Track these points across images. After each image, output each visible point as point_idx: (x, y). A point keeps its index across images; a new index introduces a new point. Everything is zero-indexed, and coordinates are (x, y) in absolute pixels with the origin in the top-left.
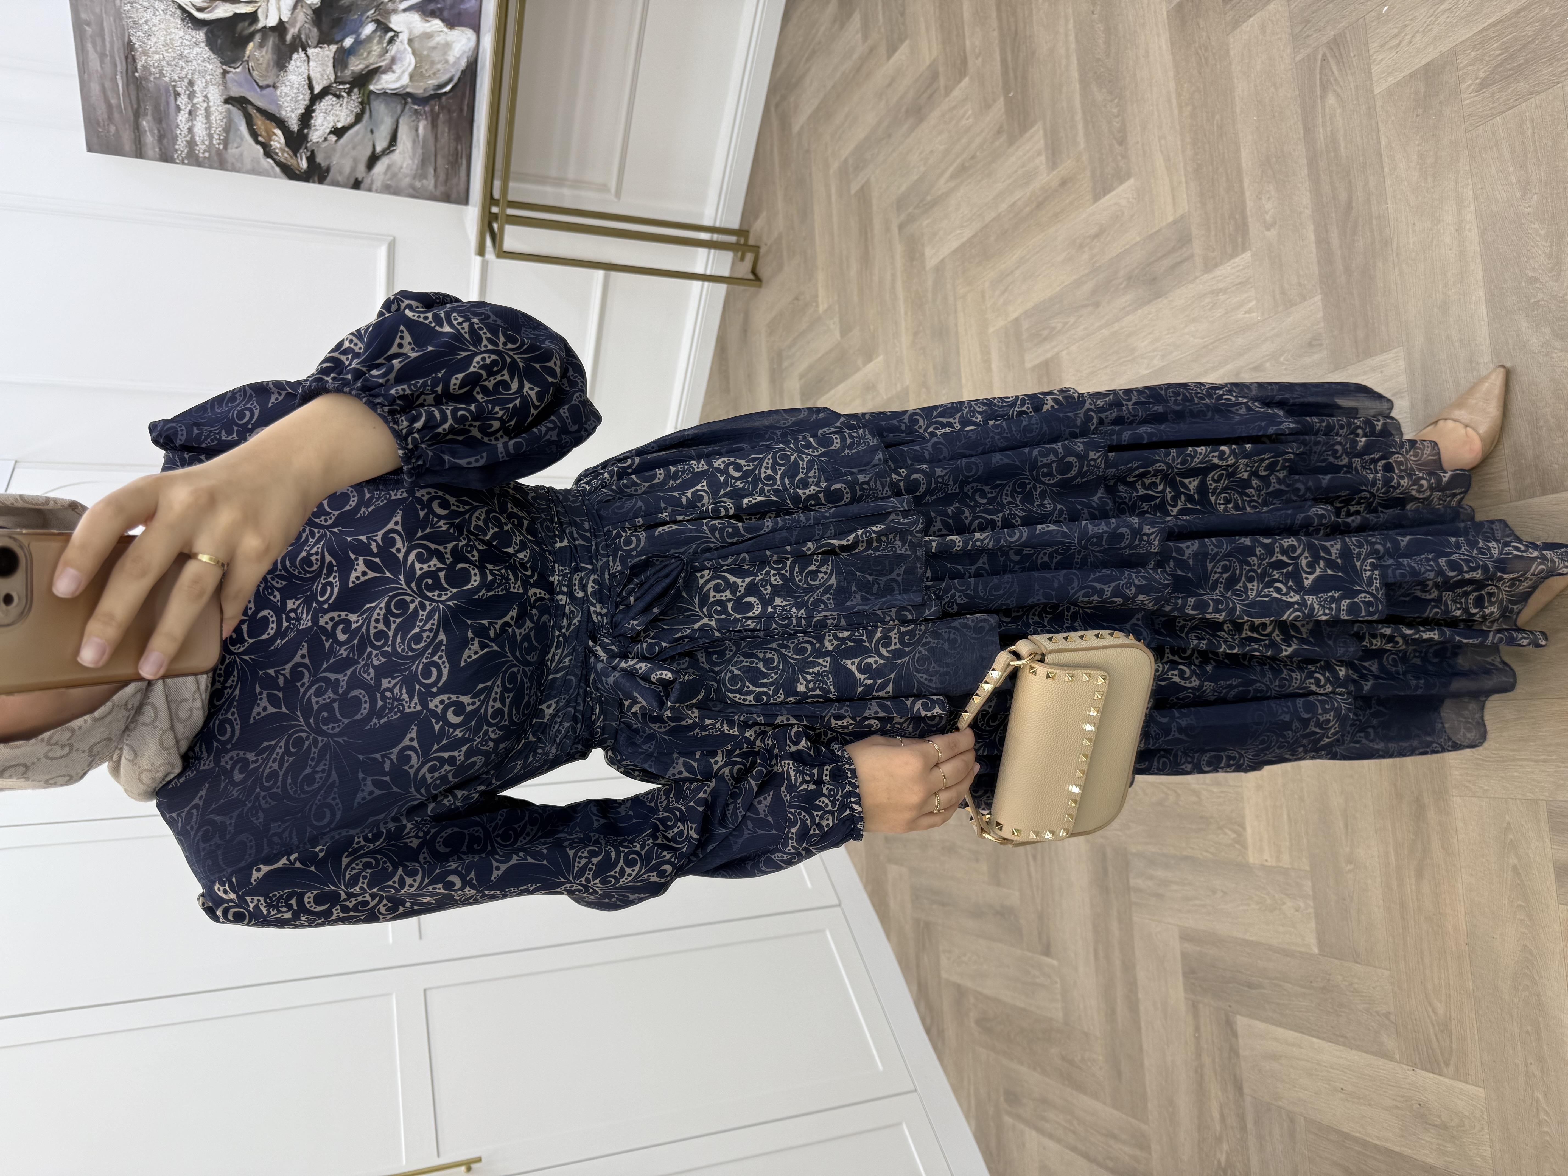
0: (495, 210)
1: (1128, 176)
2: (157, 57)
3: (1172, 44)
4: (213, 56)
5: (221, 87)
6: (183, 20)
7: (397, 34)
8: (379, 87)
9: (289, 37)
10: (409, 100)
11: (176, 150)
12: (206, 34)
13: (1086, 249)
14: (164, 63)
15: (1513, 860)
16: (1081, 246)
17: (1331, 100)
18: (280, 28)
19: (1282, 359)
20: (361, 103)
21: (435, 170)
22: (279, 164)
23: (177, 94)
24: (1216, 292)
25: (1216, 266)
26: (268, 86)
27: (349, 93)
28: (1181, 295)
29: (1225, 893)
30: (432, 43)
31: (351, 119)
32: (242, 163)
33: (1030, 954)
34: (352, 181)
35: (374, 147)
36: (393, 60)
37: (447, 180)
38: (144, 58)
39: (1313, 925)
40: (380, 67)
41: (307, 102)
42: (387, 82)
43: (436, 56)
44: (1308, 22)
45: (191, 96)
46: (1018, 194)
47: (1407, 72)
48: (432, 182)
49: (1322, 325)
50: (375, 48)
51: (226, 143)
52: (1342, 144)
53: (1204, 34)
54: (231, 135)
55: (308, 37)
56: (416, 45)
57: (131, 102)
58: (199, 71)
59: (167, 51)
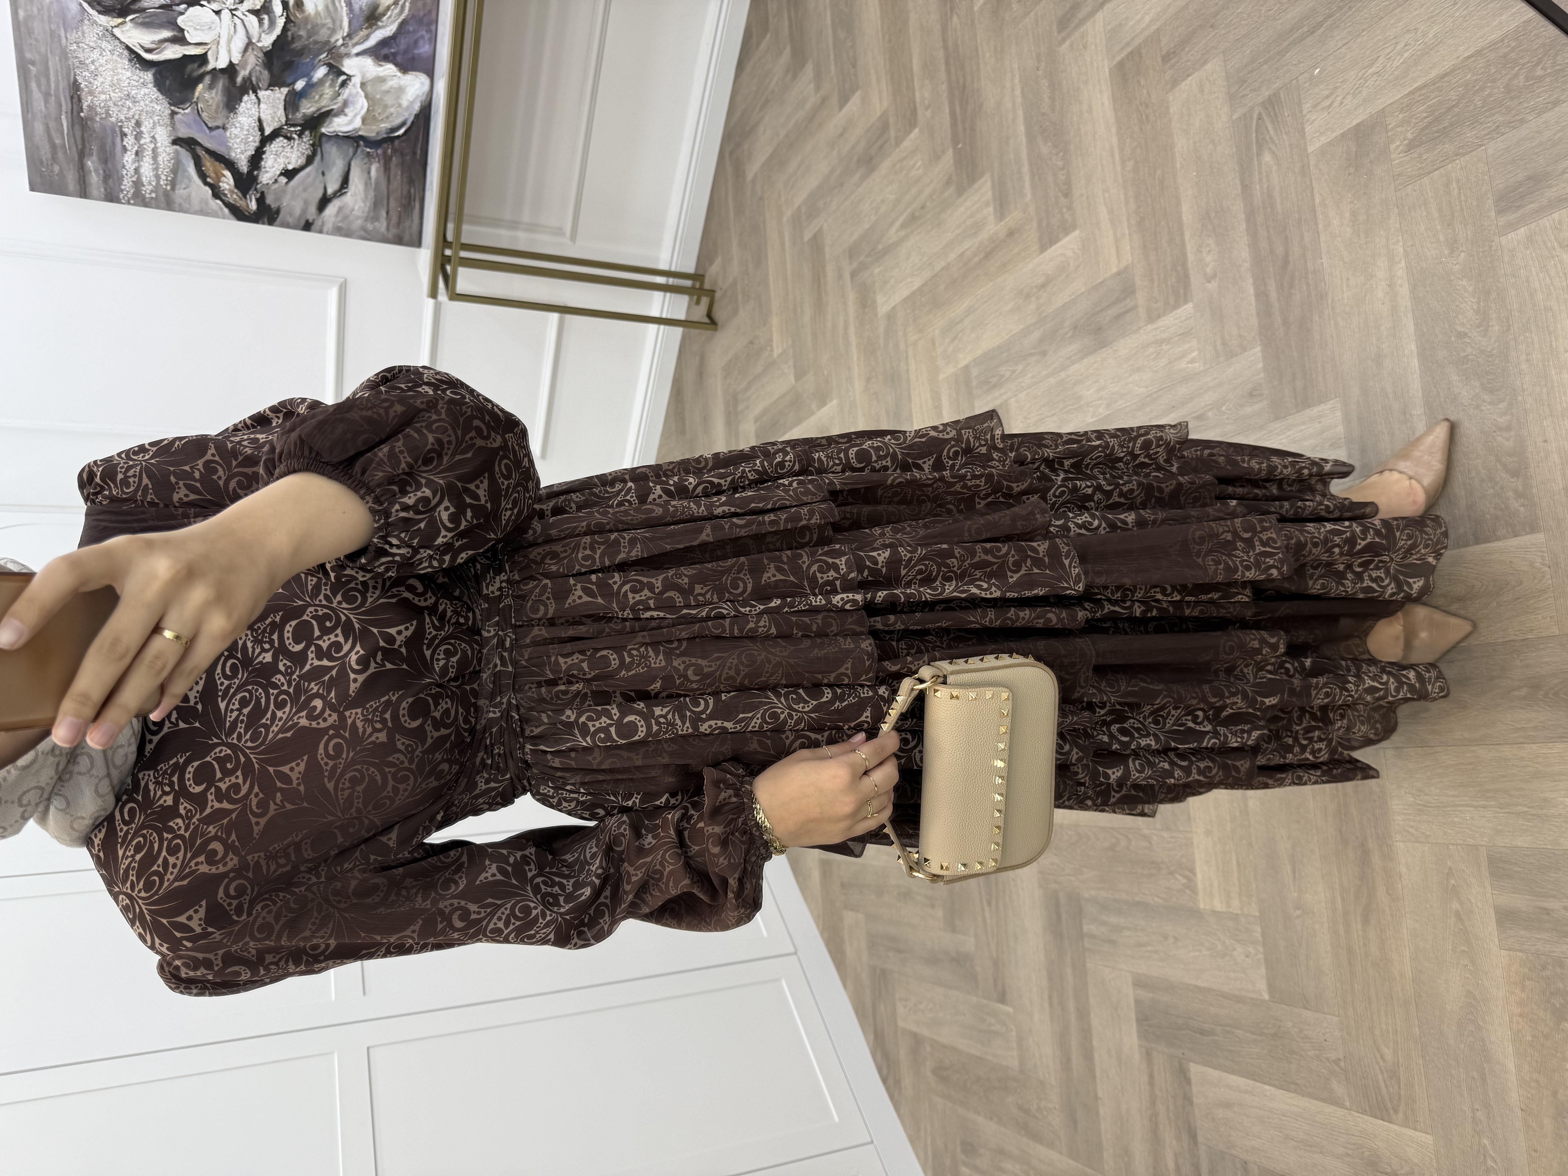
0: (448, 252)
1: (1074, 227)
2: (103, 97)
3: (1114, 100)
4: (161, 97)
5: (169, 128)
6: (130, 60)
7: (349, 77)
8: (331, 130)
9: (239, 80)
10: (361, 143)
11: (122, 191)
12: (154, 75)
13: (1033, 299)
14: (110, 103)
15: (1455, 905)
16: (1028, 296)
17: (1267, 158)
18: (231, 70)
19: (1224, 408)
20: (313, 145)
21: (387, 213)
22: (227, 205)
23: (124, 135)
24: (1160, 342)
25: (1159, 316)
26: (218, 127)
27: (300, 135)
28: (1125, 346)
29: (1176, 939)
30: (385, 87)
31: (301, 161)
32: (190, 204)
33: (985, 1001)
34: (303, 223)
35: (325, 189)
36: (345, 104)
37: (399, 224)
38: (90, 98)
39: (1263, 971)
40: (332, 110)
41: (257, 144)
42: (339, 125)
43: (389, 100)
44: (1245, 82)
45: (138, 136)
46: (967, 245)
47: (1339, 132)
48: (385, 224)
49: (1262, 375)
50: (327, 91)
51: (173, 184)
52: (1278, 201)
53: (1145, 92)
54: (179, 176)
55: (258, 79)
56: (369, 88)
57: (76, 142)
58: (147, 112)
59: (114, 91)
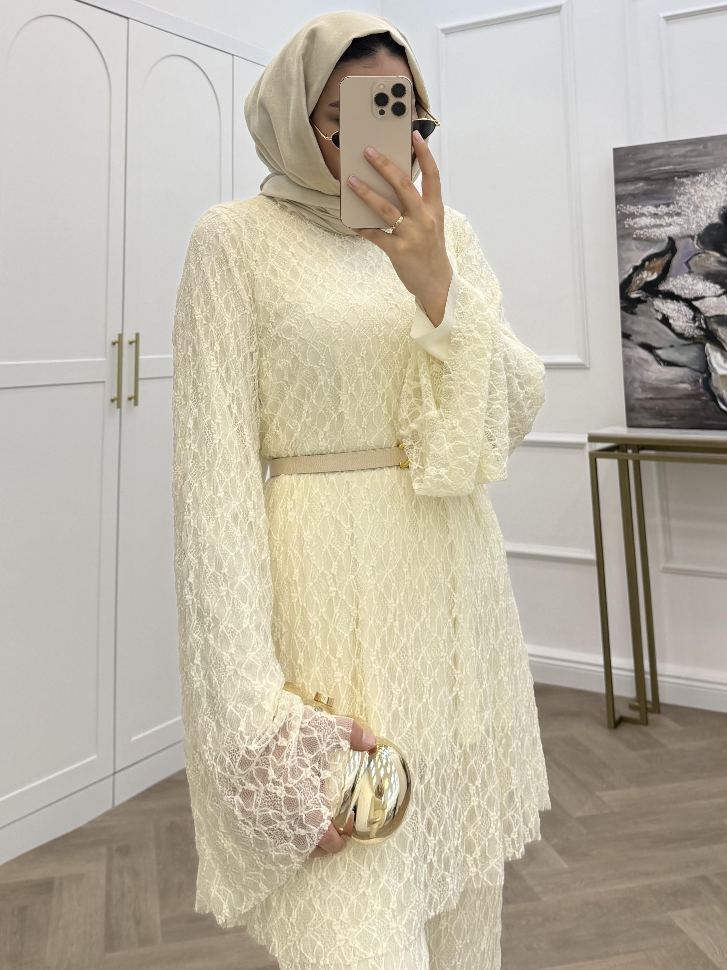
2: (692, 191)
4: (703, 228)
5: (680, 235)
6: (724, 207)
8: (710, 351)
10: (705, 375)
11: (626, 206)
14: (689, 196)
20: (693, 337)
21: (651, 398)
22: (631, 277)
23: (668, 205)
26: (689, 267)
27: (699, 328)
31: (678, 329)
32: (625, 251)
34: (628, 333)
35: (659, 348)
37: (645, 408)
38: (689, 182)
41: (683, 296)
42: (715, 357)
45: (669, 215)
48: (641, 397)
51: (638, 239)
54: (645, 243)
57: (654, 175)
58: (688, 220)
59: (698, 197)
